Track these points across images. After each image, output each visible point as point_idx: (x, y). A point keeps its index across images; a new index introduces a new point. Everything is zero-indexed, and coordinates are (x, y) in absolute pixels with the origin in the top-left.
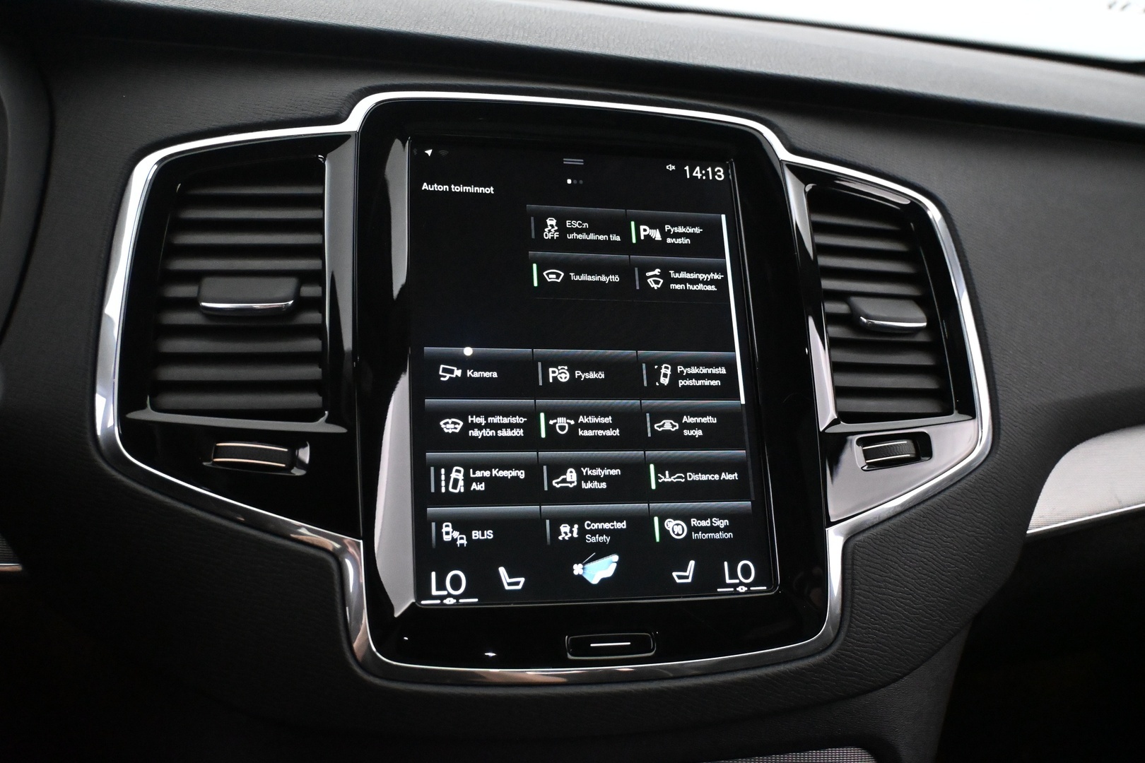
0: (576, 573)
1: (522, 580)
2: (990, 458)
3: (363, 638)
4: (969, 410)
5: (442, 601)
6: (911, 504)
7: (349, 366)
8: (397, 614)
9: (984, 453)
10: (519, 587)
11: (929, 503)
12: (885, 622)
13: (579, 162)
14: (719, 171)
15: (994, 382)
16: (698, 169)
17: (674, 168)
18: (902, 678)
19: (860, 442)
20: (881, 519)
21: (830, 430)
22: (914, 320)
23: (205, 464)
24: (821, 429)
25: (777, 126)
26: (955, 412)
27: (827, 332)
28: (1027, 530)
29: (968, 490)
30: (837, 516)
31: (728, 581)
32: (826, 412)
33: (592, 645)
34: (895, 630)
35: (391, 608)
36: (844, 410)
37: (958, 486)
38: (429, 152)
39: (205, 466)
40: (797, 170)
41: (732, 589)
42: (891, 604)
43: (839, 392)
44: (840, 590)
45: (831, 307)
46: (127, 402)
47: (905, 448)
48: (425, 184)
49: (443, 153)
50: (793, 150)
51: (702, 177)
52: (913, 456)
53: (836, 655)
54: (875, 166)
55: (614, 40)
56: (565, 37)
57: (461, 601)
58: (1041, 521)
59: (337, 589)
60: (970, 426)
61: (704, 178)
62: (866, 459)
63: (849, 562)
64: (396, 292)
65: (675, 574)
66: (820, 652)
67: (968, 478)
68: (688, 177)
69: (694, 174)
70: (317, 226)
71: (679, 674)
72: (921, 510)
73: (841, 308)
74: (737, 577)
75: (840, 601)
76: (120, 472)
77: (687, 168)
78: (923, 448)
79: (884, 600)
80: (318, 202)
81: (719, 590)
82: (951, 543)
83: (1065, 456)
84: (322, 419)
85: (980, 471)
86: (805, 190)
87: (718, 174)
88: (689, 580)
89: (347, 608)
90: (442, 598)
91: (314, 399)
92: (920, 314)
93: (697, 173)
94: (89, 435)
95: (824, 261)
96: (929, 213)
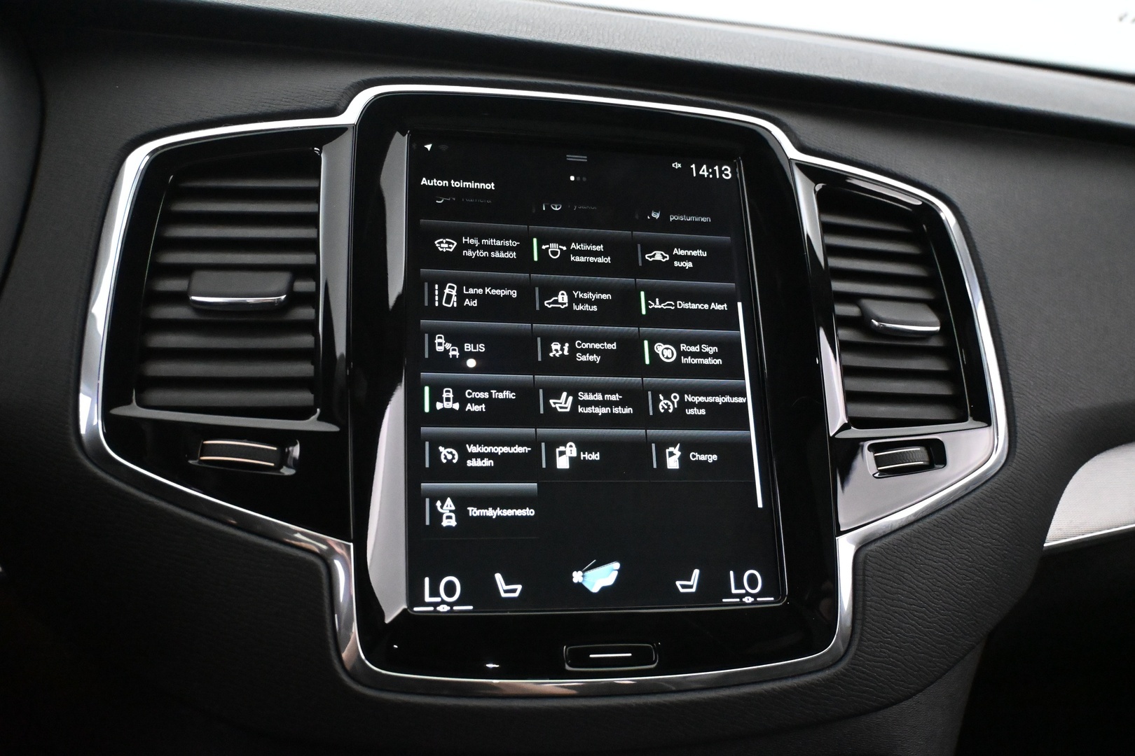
0: (575, 580)
1: (519, 587)
2: (1007, 467)
3: (352, 646)
4: (984, 416)
5: (435, 607)
6: (925, 514)
7: (342, 371)
8: (388, 620)
9: (1000, 462)
10: (516, 595)
11: (943, 512)
12: (898, 636)
13: (583, 159)
14: (726, 170)
15: (1010, 388)
16: (704, 167)
17: (680, 166)
18: (915, 695)
19: (871, 448)
20: (893, 529)
21: (840, 436)
22: (927, 324)
23: (191, 462)
24: (831, 434)
25: (786, 125)
26: (970, 419)
27: (837, 335)
28: (1044, 542)
29: (984, 500)
30: (847, 525)
31: (734, 591)
32: (836, 417)
33: (591, 656)
34: (908, 644)
35: (381, 614)
36: (855, 415)
37: (973, 495)
38: (429, 147)
39: (191, 464)
40: (807, 169)
41: (738, 600)
42: (905, 618)
43: (850, 397)
44: (851, 602)
45: (841, 309)
46: (111, 397)
47: (918, 455)
48: (424, 179)
49: (444, 147)
50: (802, 149)
51: (708, 176)
52: (926, 463)
53: (846, 670)
54: (885, 166)
55: (619, 36)
56: (570, 32)
57: (455, 608)
58: (1058, 533)
59: (326, 593)
60: (985, 434)
61: (711, 176)
62: (878, 466)
63: (860, 572)
64: (392, 300)
65: (678, 583)
66: (829, 667)
67: (984, 487)
68: (695, 175)
69: (701, 173)
70: (312, 220)
71: (681, 688)
72: (935, 520)
73: (852, 311)
74: (743, 588)
75: (851, 614)
76: (103, 470)
77: (693, 166)
78: (936, 455)
79: (896, 612)
80: (313, 195)
81: (724, 600)
82: (967, 555)
83: (1083, 467)
84: (314, 417)
85: (995, 479)
86: (815, 190)
87: (725, 172)
88: (693, 590)
89: (336, 616)
90: (436, 605)
91: (305, 397)
92: (933, 318)
93: (703, 171)
94: (71, 431)
95: (835, 262)
96: (943, 215)
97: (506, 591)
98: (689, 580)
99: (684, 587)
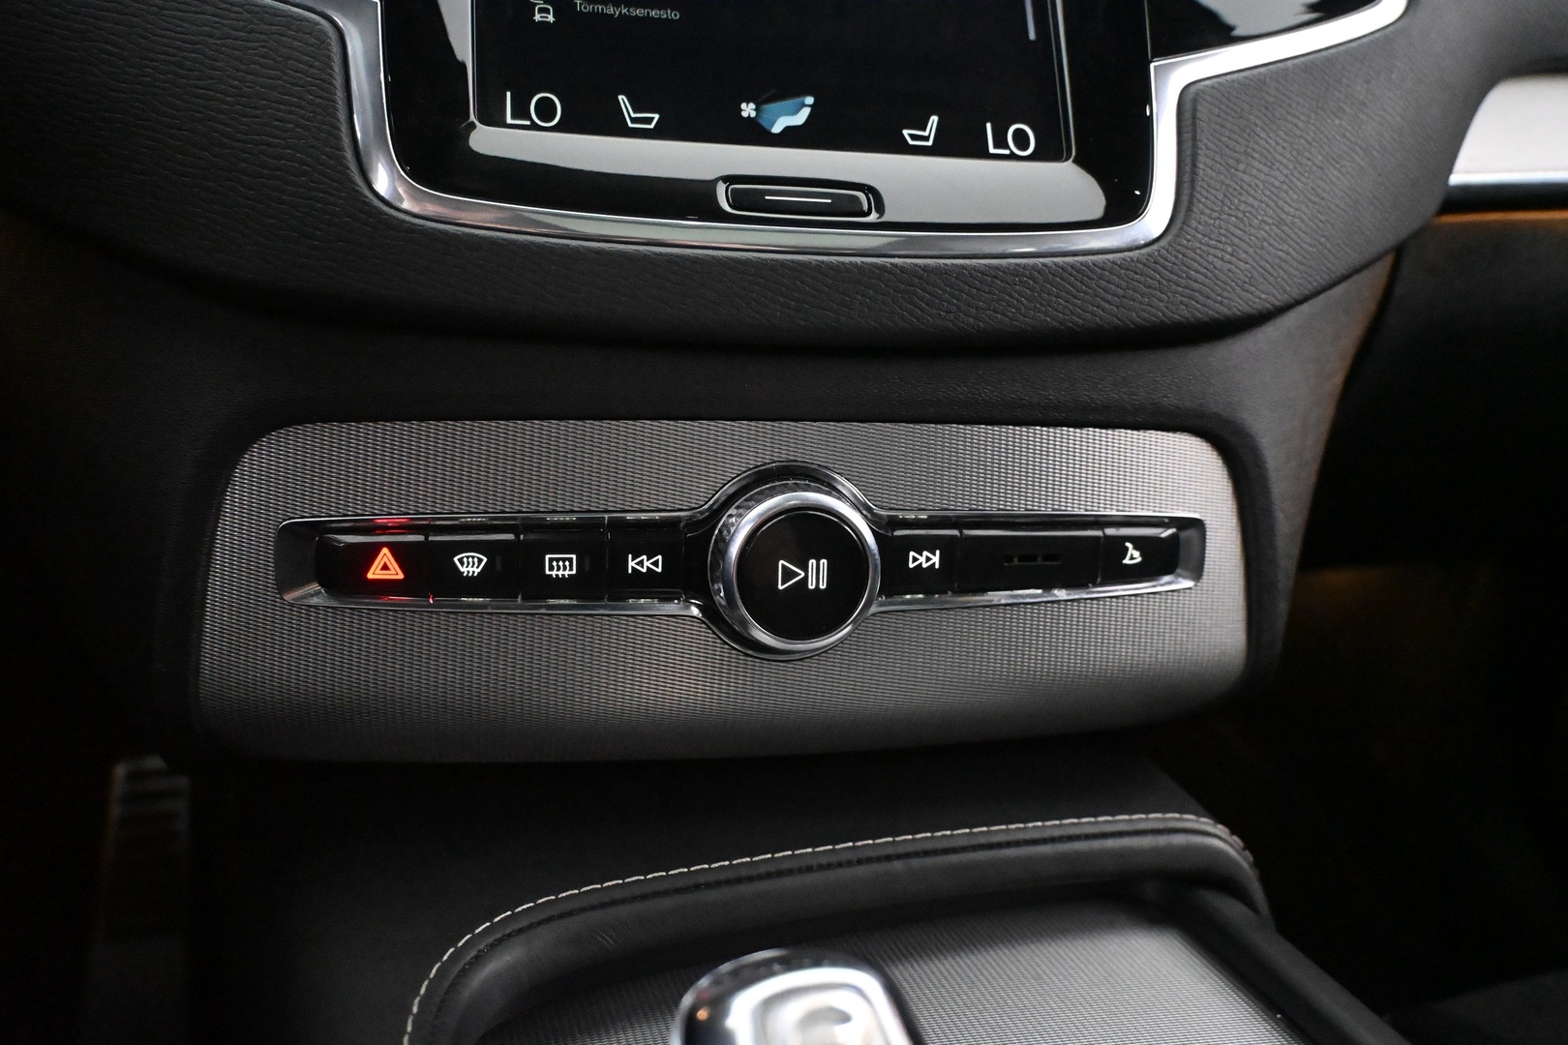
0: (745, 114)
1: (655, 117)
10: (651, 126)
31: (992, 150)
63: (1189, 114)
65: (906, 132)
74: (1006, 146)
88: (929, 143)
97: (634, 120)
98: (924, 130)
99: (914, 137)
